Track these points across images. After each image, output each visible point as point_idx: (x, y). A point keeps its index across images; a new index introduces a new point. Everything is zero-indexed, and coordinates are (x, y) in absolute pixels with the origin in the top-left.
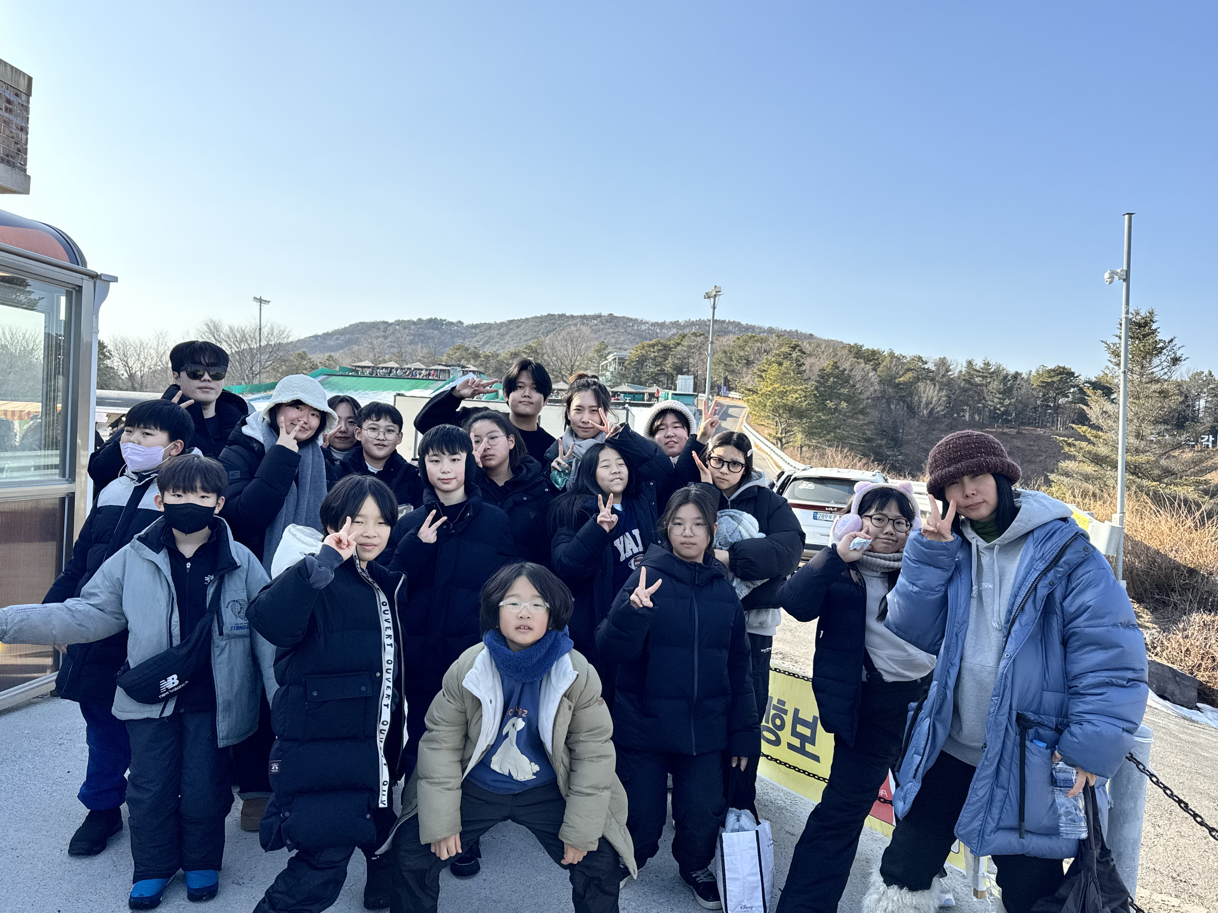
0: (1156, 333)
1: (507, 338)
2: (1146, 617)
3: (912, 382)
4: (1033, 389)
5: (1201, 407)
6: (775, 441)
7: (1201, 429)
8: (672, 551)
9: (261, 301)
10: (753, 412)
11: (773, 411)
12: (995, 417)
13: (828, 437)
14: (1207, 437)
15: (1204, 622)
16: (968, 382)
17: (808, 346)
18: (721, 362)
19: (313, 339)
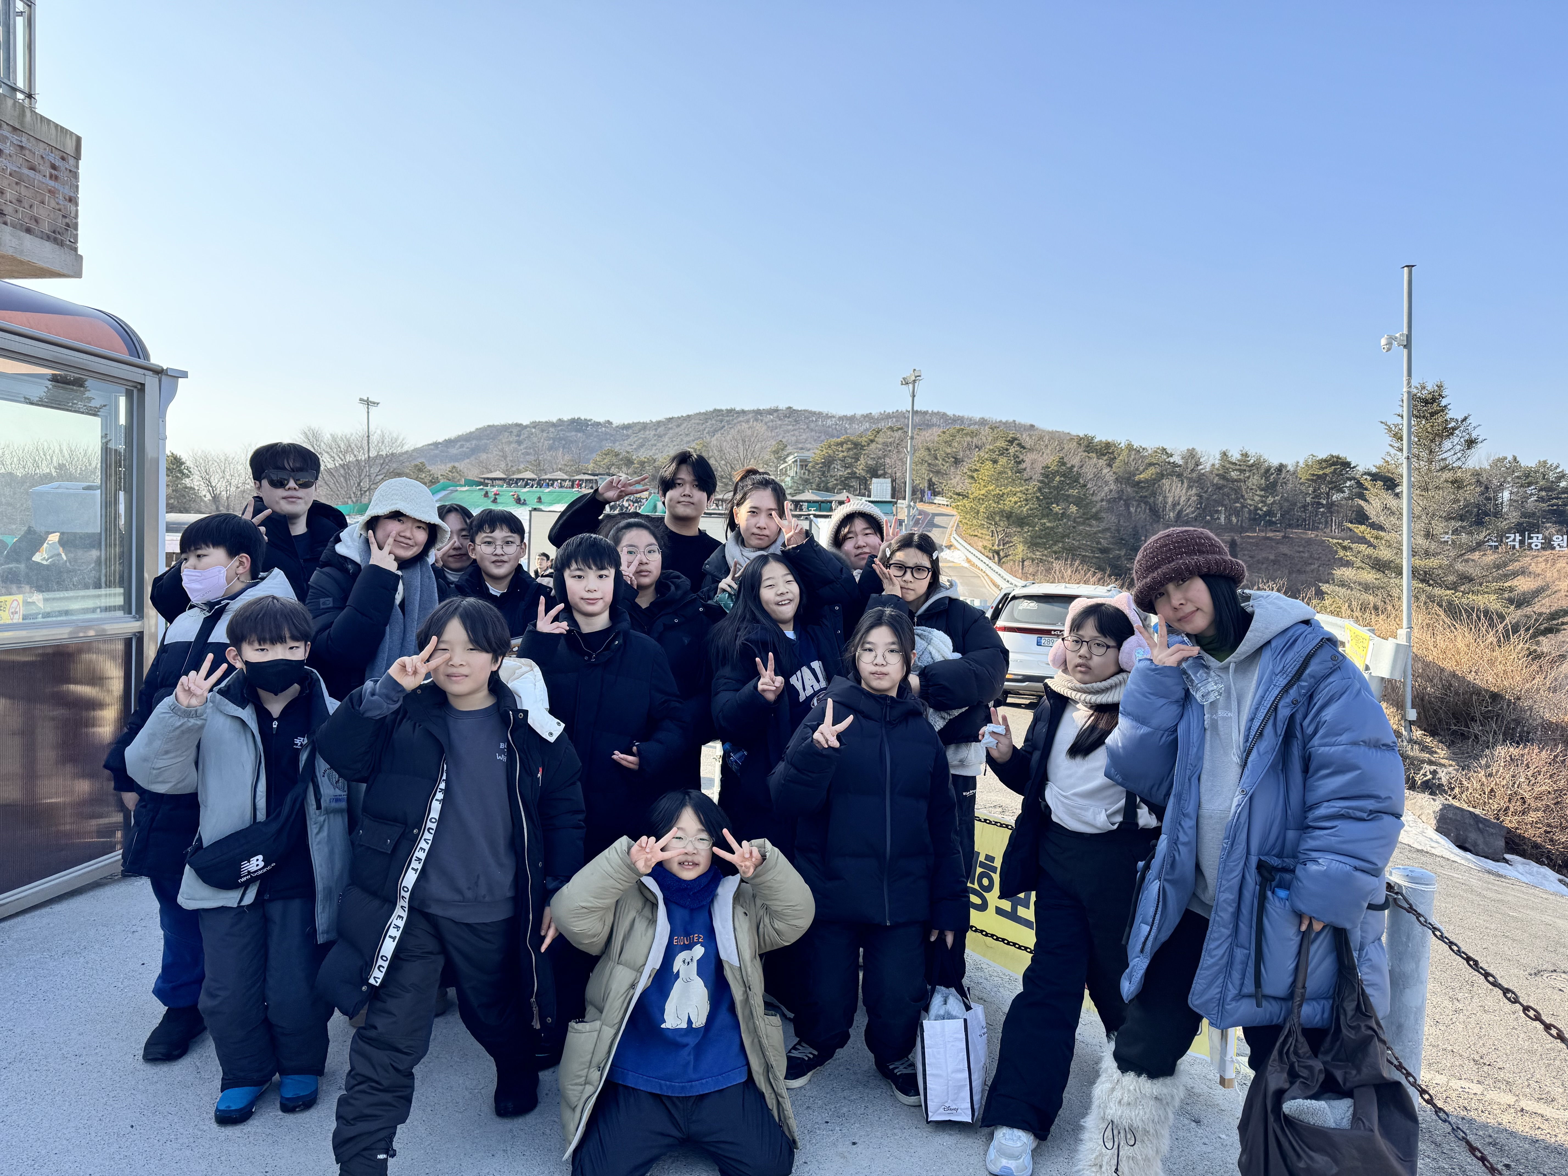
0: (1447, 411)
1: (666, 439)
2: (1442, 753)
3: (1154, 479)
4: (1301, 484)
5: (1505, 499)
6: (991, 555)
7: (1504, 525)
8: (860, 683)
9: (368, 403)
10: (964, 521)
11: (988, 518)
12: (1256, 519)
13: (1055, 548)
14: (1512, 536)
15: (1511, 756)
16: (1223, 477)
17: (1028, 438)
18: (923, 461)
19: (432, 447)
